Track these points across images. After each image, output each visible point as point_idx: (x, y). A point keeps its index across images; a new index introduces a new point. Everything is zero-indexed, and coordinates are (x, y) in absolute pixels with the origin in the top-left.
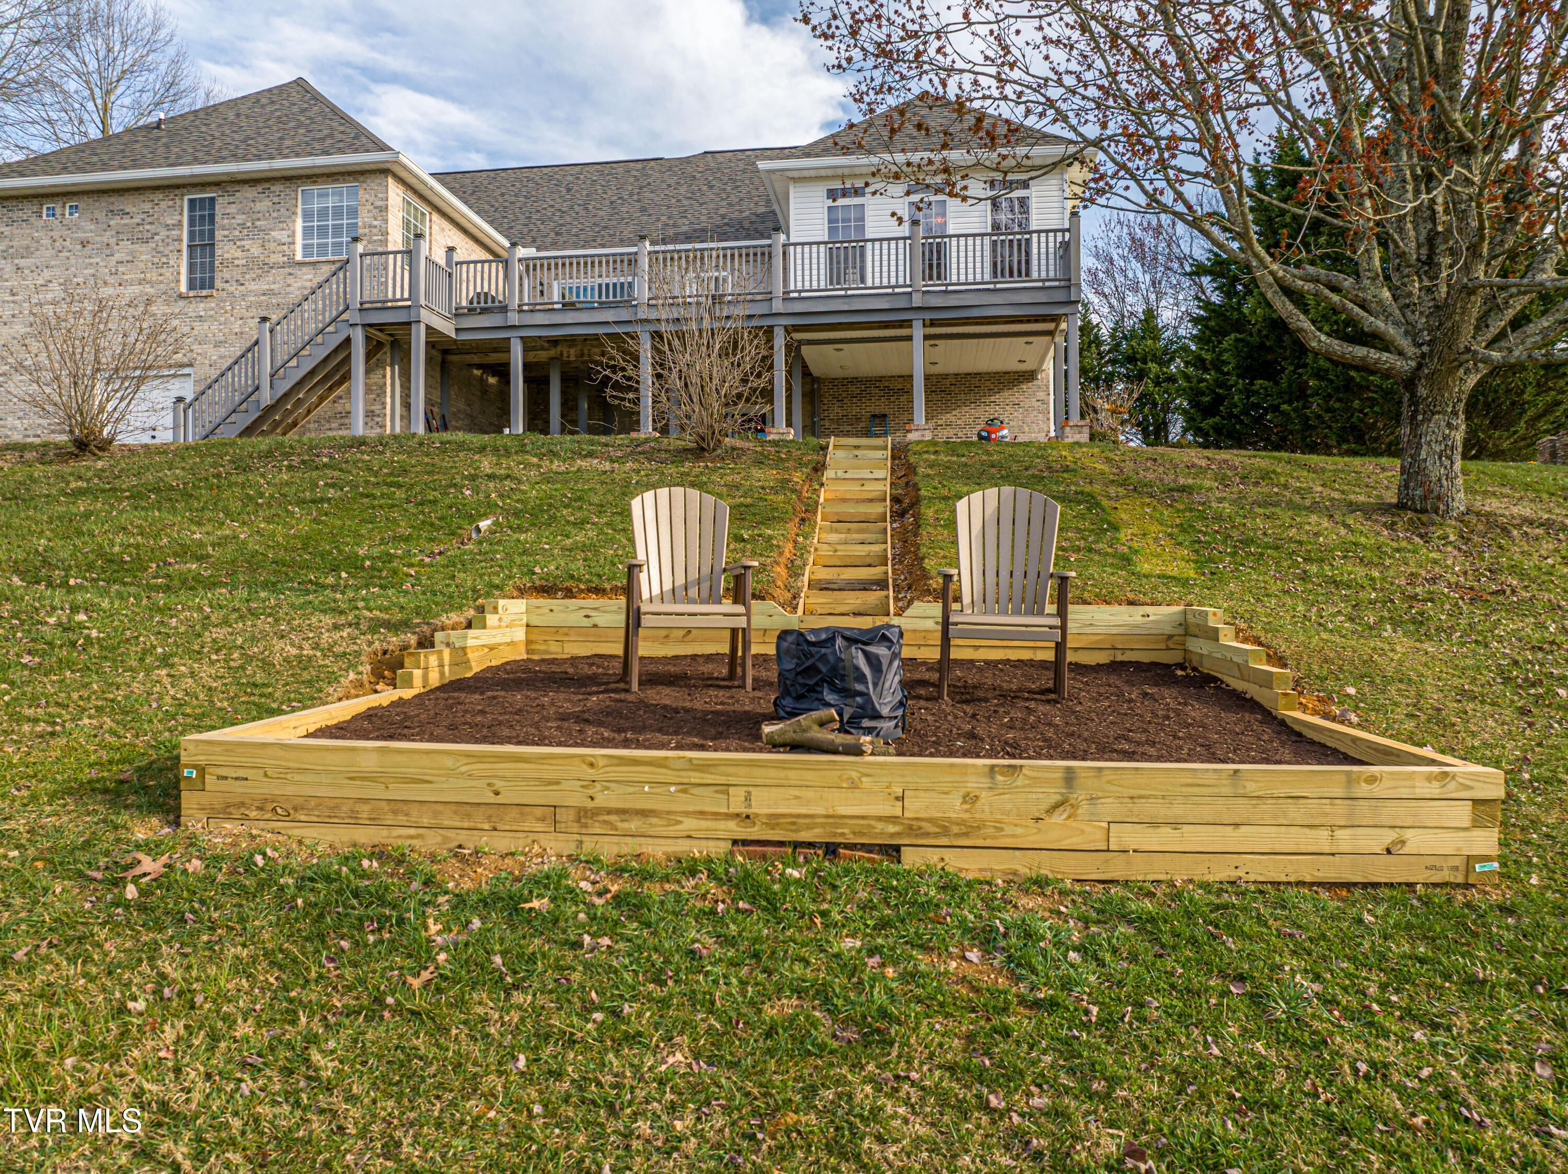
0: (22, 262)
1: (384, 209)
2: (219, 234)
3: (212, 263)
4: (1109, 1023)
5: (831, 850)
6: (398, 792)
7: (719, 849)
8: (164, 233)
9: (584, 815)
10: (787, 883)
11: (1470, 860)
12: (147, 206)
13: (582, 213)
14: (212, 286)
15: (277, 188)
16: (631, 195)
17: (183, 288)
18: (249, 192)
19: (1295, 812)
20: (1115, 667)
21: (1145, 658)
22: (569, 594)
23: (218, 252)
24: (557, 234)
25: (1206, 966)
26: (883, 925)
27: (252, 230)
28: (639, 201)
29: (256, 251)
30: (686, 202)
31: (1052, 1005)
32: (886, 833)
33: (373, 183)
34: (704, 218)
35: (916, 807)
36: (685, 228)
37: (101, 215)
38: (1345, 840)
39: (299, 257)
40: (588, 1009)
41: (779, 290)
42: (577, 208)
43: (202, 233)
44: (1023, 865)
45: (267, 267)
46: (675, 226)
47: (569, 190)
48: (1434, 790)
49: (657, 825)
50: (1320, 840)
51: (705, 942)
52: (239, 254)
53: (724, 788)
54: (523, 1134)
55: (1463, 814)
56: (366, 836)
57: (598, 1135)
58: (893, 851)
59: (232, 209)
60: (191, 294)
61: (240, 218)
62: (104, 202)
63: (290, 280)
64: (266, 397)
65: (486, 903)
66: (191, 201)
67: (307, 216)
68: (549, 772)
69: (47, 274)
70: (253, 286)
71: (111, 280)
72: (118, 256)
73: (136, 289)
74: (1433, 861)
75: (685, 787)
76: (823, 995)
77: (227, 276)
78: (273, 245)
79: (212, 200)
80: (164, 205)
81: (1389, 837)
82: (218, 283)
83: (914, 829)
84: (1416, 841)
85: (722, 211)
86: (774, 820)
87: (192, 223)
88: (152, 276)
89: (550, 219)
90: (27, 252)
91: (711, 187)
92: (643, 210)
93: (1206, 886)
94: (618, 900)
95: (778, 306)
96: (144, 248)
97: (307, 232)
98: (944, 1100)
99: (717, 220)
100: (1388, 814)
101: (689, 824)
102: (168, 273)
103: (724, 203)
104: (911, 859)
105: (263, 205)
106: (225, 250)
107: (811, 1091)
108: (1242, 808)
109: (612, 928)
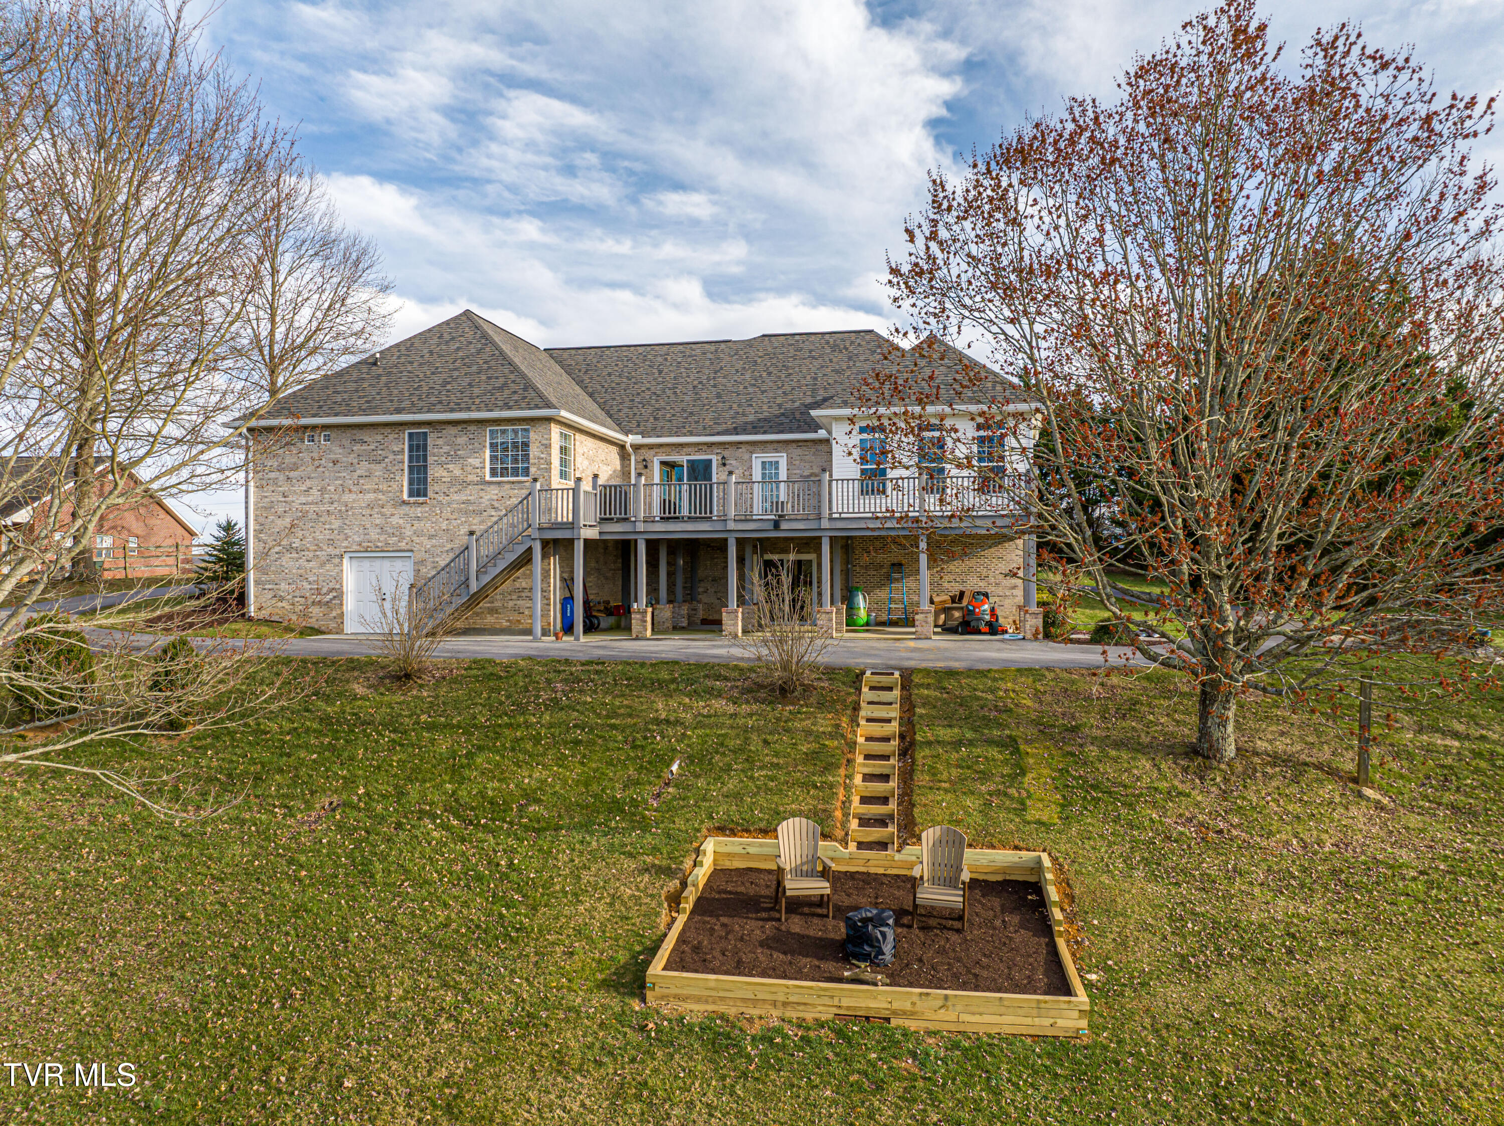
0: (292, 474)
1: (548, 446)
2: (430, 459)
3: (426, 479)
4: (944, 1085)
5: (867, 1018)
6: (722, 994)
7: (831, 1017)
8: (391, 457)
9: (785, 1004)
10: (854, 1032)
11: (1078, 1030)
12: (379, 437)
13: (673, 397)
14: (425, 495)
15: (472, 428)
16: (709, 379)
17: (405, 497)
18: (453, 431)
19: (1020, 1011)
20: (1006, 883)
21: (1020, 878)
22: (733, 833)
23: (430, 472)
24: (656, 419)
25: (978, 1067)
26: (884, 1049)
27: (455, 457)
28: (715, 386)
29: (457, 472)
30: (751, 390)
31: (930, 1079)
32: (885, 1014)
33: (541, 428)
34: (765, 408)
35: (896, 1005)
36: (751, 418)
37: (346, 443)
38: (1037, 1021)
39: (488, 478)
40: (802, 1077)
41: (826, 513)
42: (668, 392)
43: (418, 457)
44: (932, 1027)
45: (465, 484)
46: (744, 415)
47: (660, 372)
48: (1065, 1006)
49: (810, 1008)
50: (1029, 1021)
51: (831, 1055)
52: (445, 474)
53: (832, 997)
54: (795, 1113)
55: (1076, 1014)
56: (710, 1008)
57: (813, 1113)
58: (888, 1020)
59: (440, 442)
60: (412, 499)
61: (446, 448)
62: (349, 433)
63: (482, 494)
64: (474, 587)
65: (763, 1039)
66: (410, 435)
67: (493, 446)
68: (773, 989)
69: (308, 483)
70: (455, 497)
71: (354, 489)
72: (359, 472)
73: (372, 496)
74: (1066, 1029)
75: (819, 996)
76: (865, 1074)
77: (437, 489)
78: (469, 469)
79: (425, 434)
80: (391, 437)
81: (1052, 1021)
82: (430, 494)
83: (895, 1013)
84: (1060, 1022)
85: (779, 400)
86: (848, 1008)
87: (411, 450)
88: (383, 487)
89: (649, 403)
90: (294, 468)
91: (770, 374)
92: (719, 396)
93: (989, 1035)
94: (802, 1038)
95: (825, 524)
96: (378, 467)
97: (493, 458)
98: (897, 1106)
99: (776, 411)
100: (1053, 1013)
101: (820, 1008)
102: (395, 486)
103: (780, 392)
104: (894, 1022)
105: (462, 440)
106: (435, 472)
107: (863, 1103)
108: (1003, 1010)
109: (801, 1049)
